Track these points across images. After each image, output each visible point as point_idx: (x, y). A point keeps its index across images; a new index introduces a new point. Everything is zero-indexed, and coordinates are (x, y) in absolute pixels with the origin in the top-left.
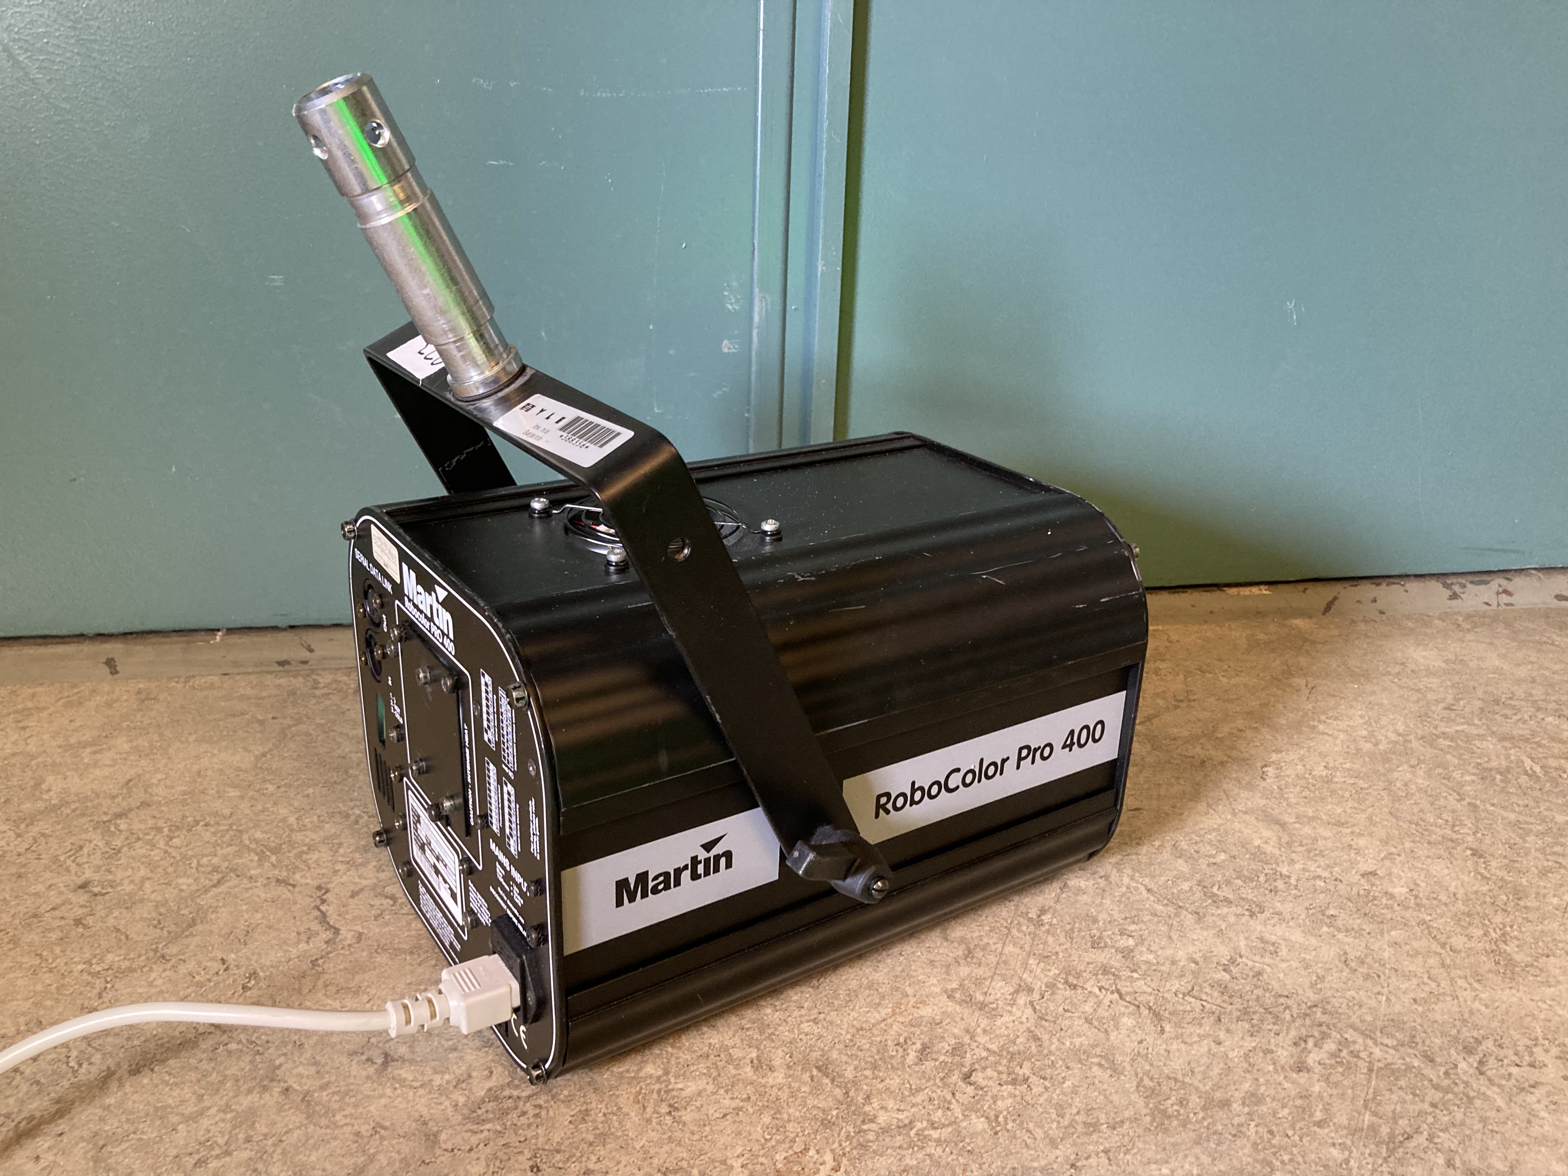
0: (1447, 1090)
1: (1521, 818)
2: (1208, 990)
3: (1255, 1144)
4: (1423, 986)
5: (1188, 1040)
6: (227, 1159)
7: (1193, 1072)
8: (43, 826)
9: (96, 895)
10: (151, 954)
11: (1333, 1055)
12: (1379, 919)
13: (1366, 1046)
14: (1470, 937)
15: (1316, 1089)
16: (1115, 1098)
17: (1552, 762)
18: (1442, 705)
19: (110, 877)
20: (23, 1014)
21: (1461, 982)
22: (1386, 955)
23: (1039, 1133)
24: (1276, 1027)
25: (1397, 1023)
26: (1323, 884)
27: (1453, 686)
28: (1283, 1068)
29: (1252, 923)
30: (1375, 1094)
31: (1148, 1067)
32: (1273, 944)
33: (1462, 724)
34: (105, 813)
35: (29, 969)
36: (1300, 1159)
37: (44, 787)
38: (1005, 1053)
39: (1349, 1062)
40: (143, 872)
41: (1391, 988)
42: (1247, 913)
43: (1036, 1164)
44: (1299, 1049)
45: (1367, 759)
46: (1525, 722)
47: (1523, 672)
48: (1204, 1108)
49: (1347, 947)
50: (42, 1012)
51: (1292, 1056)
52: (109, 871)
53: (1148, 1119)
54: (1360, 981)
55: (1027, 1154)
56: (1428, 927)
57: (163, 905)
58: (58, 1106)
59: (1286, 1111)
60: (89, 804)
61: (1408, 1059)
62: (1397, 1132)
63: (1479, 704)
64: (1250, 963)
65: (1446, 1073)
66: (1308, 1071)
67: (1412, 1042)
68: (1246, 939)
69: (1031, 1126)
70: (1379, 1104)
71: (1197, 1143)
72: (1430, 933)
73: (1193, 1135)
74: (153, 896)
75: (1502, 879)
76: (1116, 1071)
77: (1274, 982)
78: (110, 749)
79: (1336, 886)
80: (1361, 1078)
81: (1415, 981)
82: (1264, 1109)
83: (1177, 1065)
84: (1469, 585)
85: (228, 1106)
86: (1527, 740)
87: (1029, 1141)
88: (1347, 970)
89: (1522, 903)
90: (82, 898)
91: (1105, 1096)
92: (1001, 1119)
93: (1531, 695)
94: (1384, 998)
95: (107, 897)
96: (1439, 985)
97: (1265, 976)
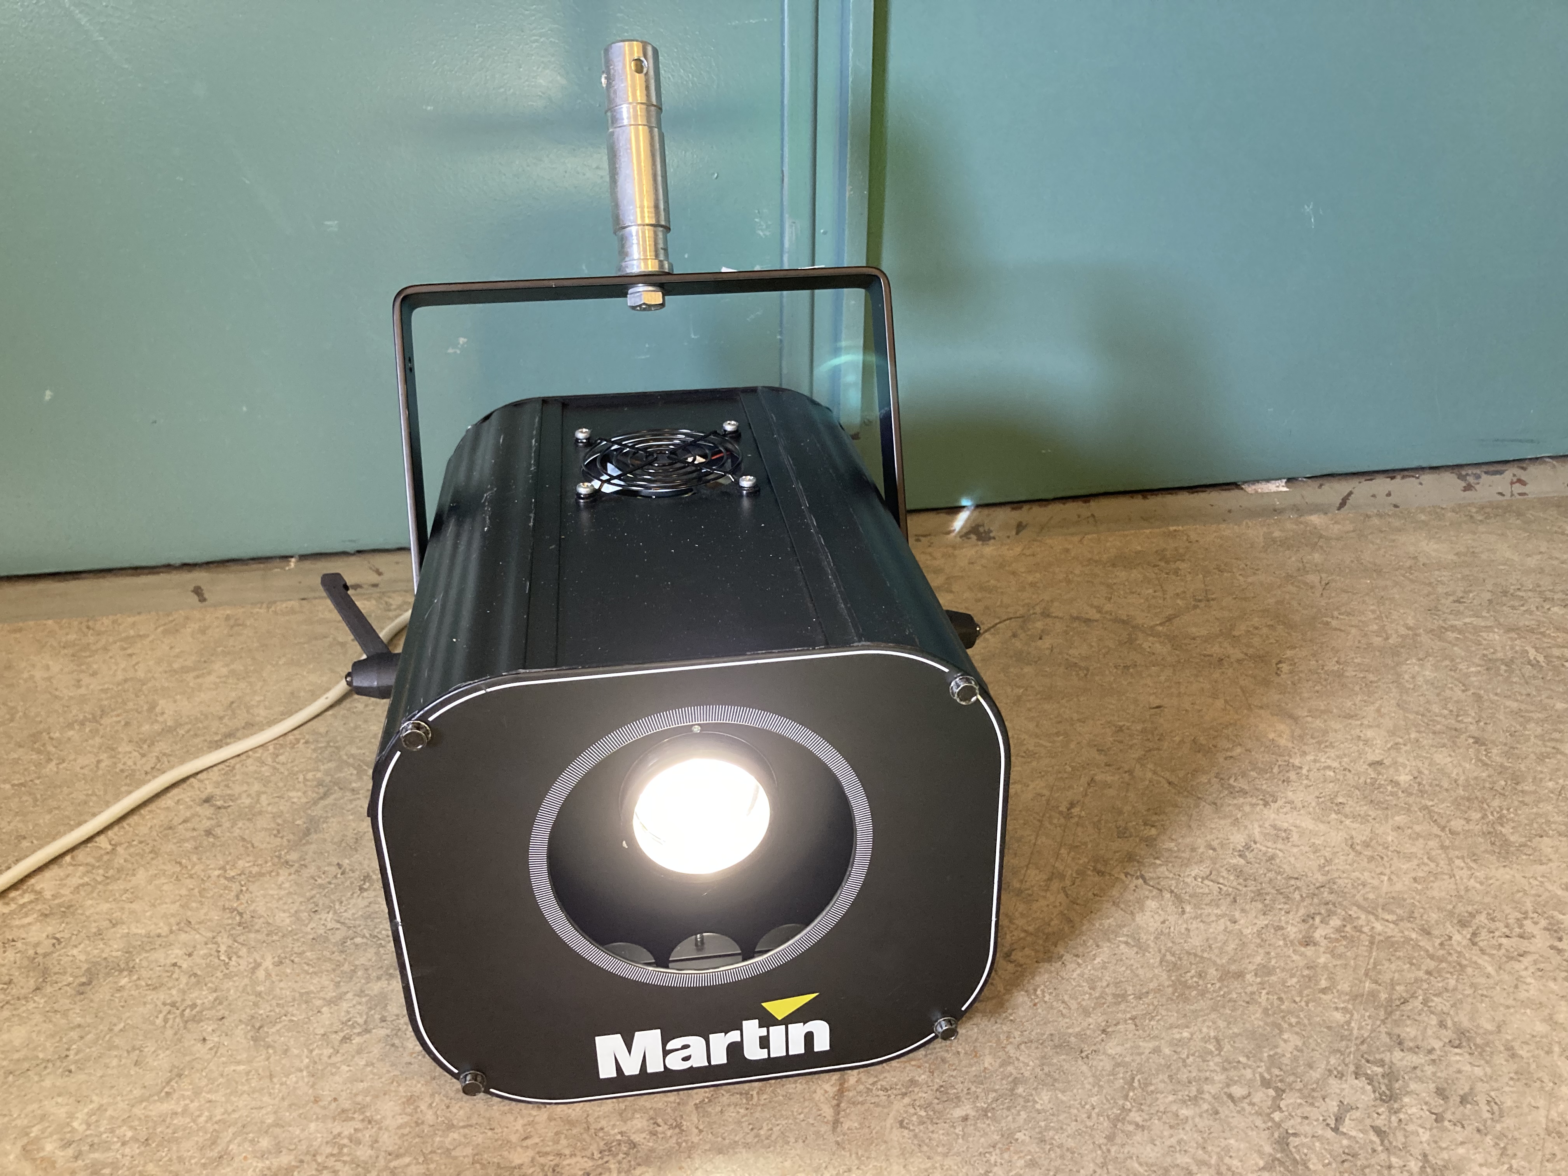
0: (1441, 960)
1: (1523, 707)
2: (1225, 874)
3: (1266, 1011)
4: (1423, 867)
5: (1208, 920)
6: (368, 1036)
7: (1210, 947)
8: (162, 746)
9: (219, 808)
10: (276, 860)
11: (1339, 930)
12: (1384, 806)
13: (1369, 921)
14: (1468, 821)
15: (1322, 960)
16: (1141, 972)
17: (1556, 652)
18: (1451, 598)
19: (229, 792)
20: (173, 915)
21: (1459, 862)
22: (1390, 839)
23: (1074, 1005)
24: (1287, 906)
25: (1397, 900)
26: (1332, 774)
27: (1463, 578)
28: (1292, 942)
29: (1266, 811)
30: (1375, 965)
31: (1170, 945)
32: (1285, 831)
33: (1470, 616)
34: (216, 733)
35: (172, 877)
36: (1306, 1021)
37: (158, 710)
38: (1041, 934)
39: (1352, 936)
40: (257, 787)
41: (1393, 869)
42: (1261, 802)
43: (1070, 1031)
44: (1307, 926)
45: (1377, 653)
46: (1531, 613)
47: (1532, 562)
48: (1221, 979)
49: (1354, 833)
50: (189, 913)
51: (1300, 931)
52: (227, 786)
53: (1170, 990)
54: (1364, 863)
55: (1064, 1022)
56: (1430, 812)
57: (280, 816)
58: (215, 995)
59: (1295, 980)
60: (200, 725)
61: (1406, 933)
62: (1394, 997)
63: (1488, 596)
64: (1264, 849)
65: (1441, 944)
66: (1315, 944)
67: (1411, 917)
68: (1260, 826)
69: (1066, 998)
70: (1379, 973)
71: (1214, 1009)
72: (1431, 817)
73: (1211, 1003)
74: (270, 808)
75: (1502, 765)
76: (1141, 948)
77: (1285, 866)
78: (209, 673)
79: (1345, 775)
80: (1363, 950)
81: (1416, 862)
82: (1274, 978)
83: (1196, 941)
84: (1484, 476)
85: (362, 991)
86: (1532, 631)
87: (1064, 1011)
88: (1353, 854)
89: (1519, 788)
90: (207, 811)
91: (1132, 971)
92: (1039, 992)
93: (1539, 586)
94: (1386, 878)
95: (229, 810)
96: (1437, 866)
97: (1278, 861)
